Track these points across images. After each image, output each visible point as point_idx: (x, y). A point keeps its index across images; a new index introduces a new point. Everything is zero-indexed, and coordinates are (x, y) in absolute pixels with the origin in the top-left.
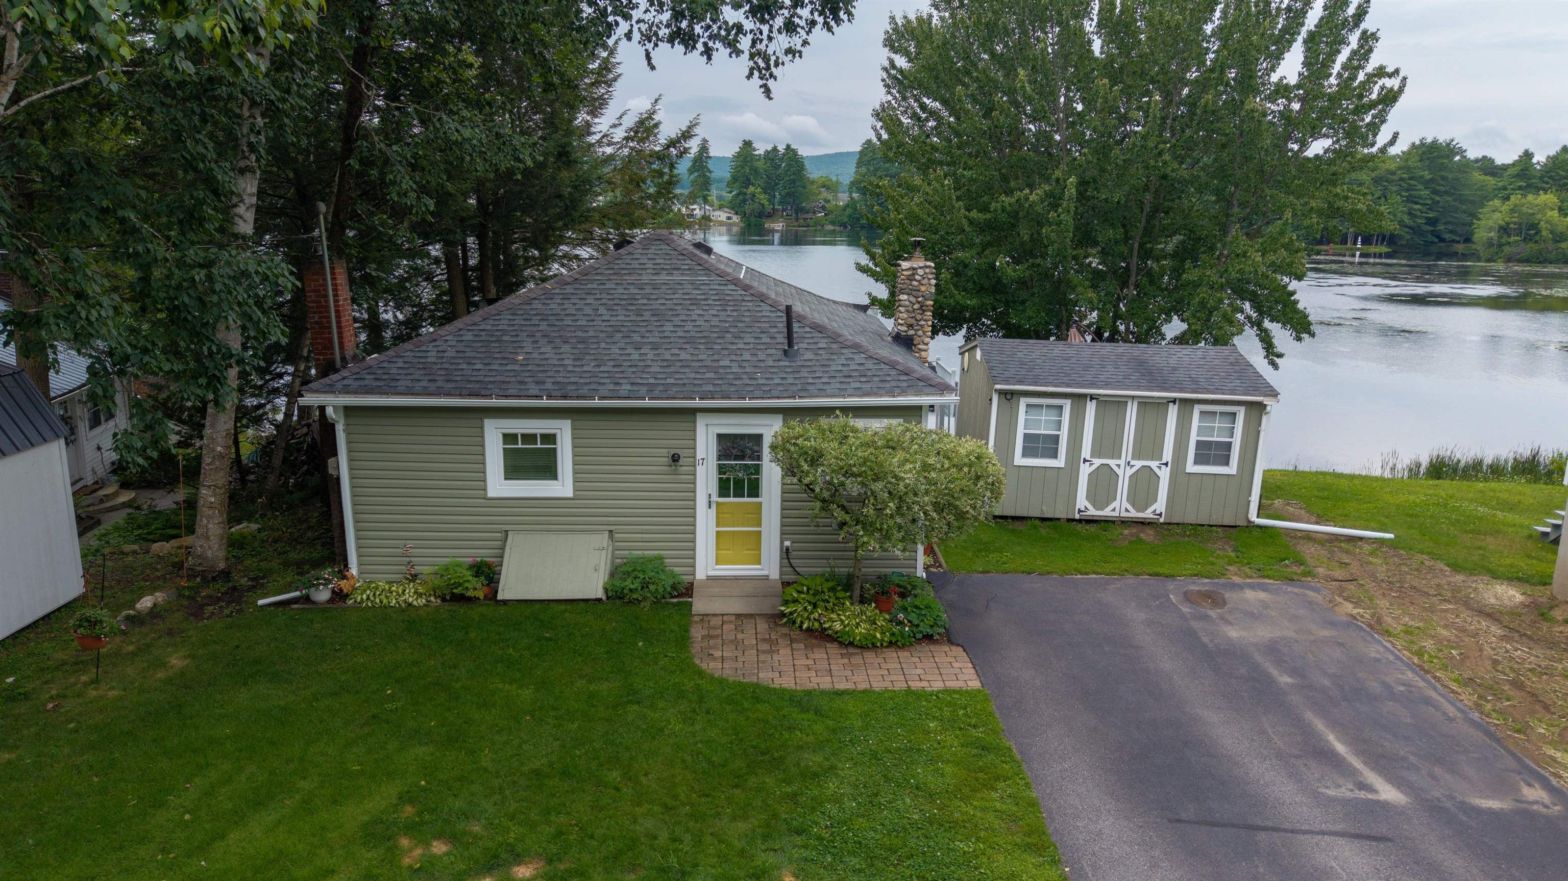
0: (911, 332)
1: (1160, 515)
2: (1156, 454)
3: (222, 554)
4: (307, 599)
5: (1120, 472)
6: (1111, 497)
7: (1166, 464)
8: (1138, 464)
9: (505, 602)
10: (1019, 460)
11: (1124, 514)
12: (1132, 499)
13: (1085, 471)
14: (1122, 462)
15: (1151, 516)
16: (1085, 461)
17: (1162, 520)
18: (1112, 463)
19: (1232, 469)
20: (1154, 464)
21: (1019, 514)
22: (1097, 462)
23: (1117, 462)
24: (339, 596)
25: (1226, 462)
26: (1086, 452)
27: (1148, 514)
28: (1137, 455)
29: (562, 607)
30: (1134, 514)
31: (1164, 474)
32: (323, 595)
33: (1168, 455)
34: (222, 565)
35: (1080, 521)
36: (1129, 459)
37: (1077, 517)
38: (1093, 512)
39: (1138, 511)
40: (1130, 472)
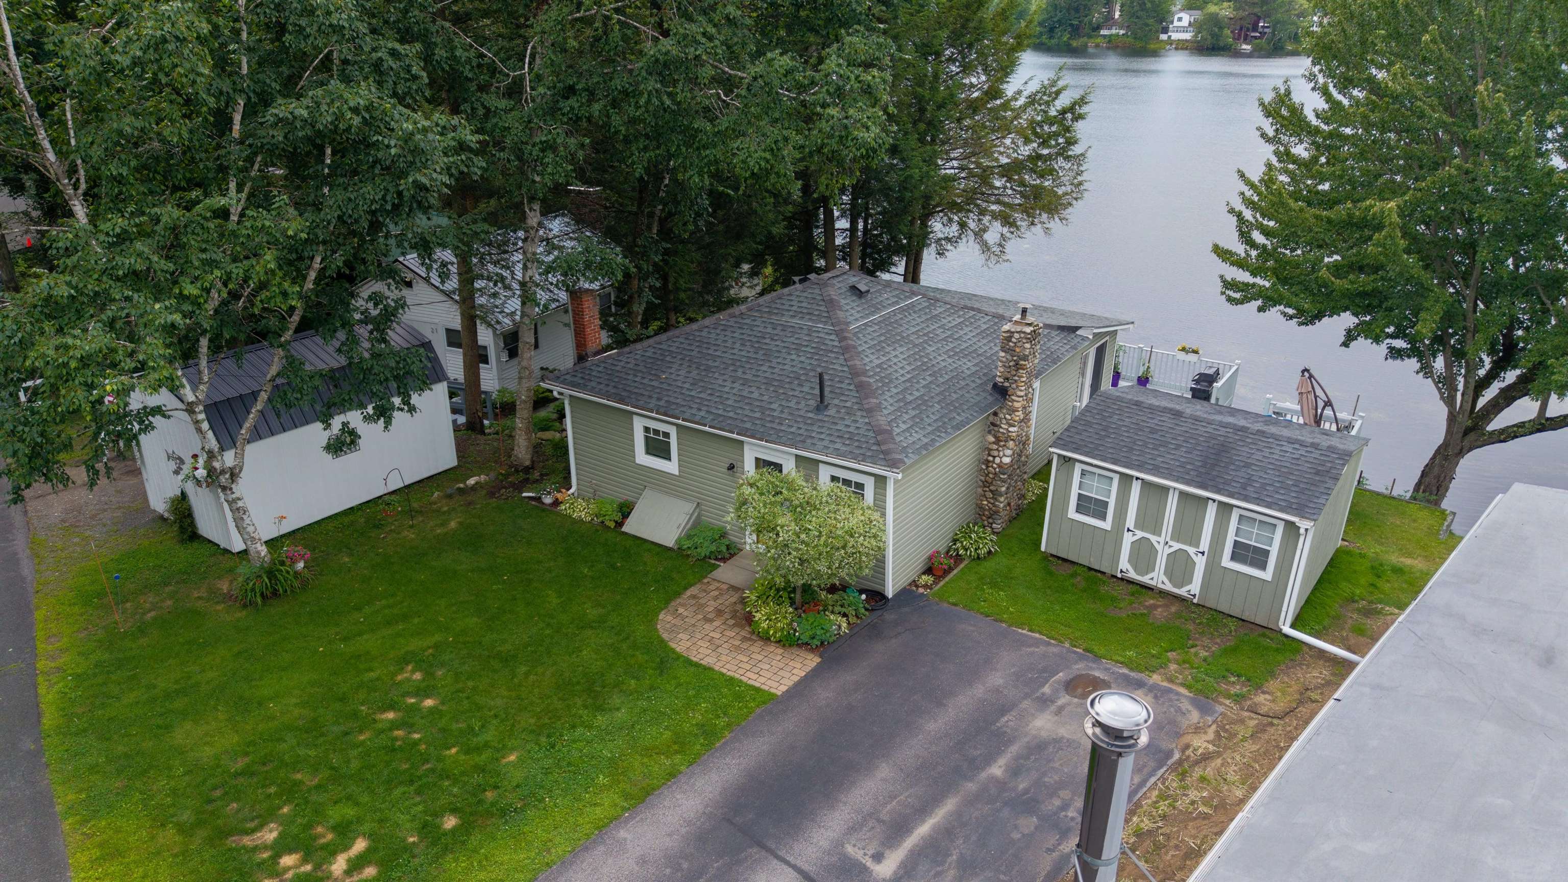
0: (1006, 384)
1: (1194, 596)
2: (1195, 541)
3: (529, 456)
4: (538, 499)
5: (1159, 548)
6: (1150, 568)
7: (1203, 553)
8: (1177, 546)
9: (626, 534)
10: (1072, 514)
11: (1160, 586)
12: (1170, 573)
13: (1128, 540)
14: (1162, 540)
15: (1186, 594)
16: (1129, 530)
17: (1195, 601)
18: (1153, 538)
19: (1267, 575)
20: (1191, 550)
21: (1070, 558)
22: (1140, 534)
23: (1158, 539)
24: (556, 503)
25: (1263, 566)
26: (1130, 522)
27: (1182, 592)
28: (1176, 537)
29: (653, 547)
30: (1169, 587)
31: (1200, 563)
32: (548, 500)
33: (1205, 545)
34: (528, 463)
35: (1122, 579)
36: (1168, 539)
37: (1119, 575)
38: (1132, 575)
39: (1175, 586)
40: (1168, 551)
